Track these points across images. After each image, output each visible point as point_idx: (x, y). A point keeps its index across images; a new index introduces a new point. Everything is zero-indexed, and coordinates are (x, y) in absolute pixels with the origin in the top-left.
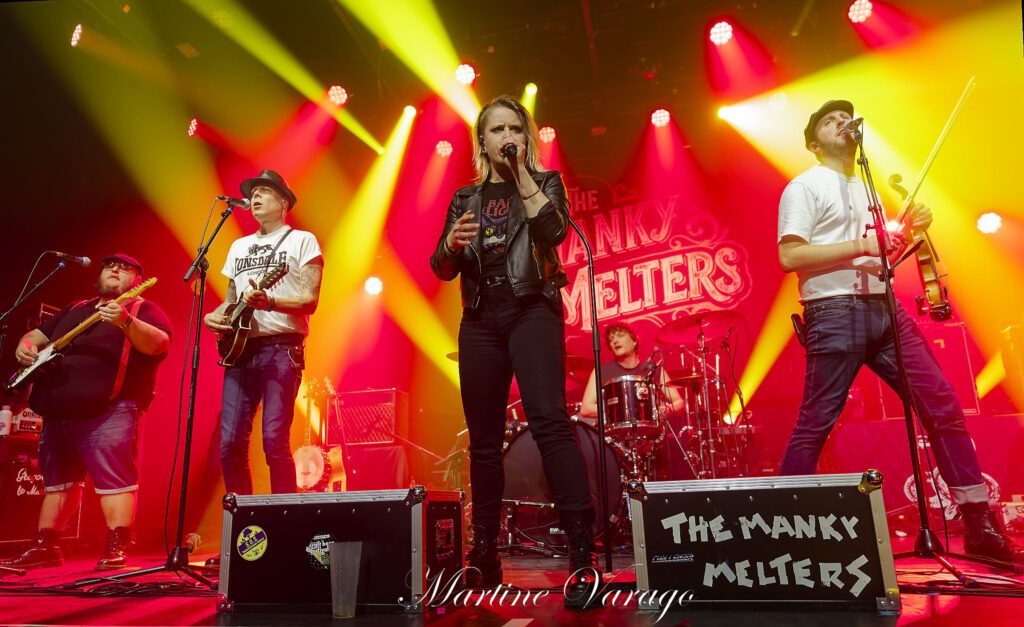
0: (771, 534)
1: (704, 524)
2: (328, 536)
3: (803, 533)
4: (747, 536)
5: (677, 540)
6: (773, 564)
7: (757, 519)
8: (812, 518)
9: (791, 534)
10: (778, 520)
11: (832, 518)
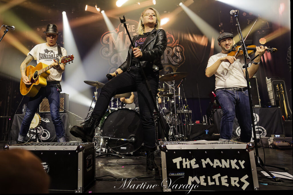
0: (213, 166)
1: (188, 161)
2: (45, 163)
3: (225, 166)
4: (204, 166)
5: (178, 167)
6: (214, 177)
7: (208, 160)
8: (228, 160)
9: (221, 166)
10: (216, 161)
11: (235, 161)
